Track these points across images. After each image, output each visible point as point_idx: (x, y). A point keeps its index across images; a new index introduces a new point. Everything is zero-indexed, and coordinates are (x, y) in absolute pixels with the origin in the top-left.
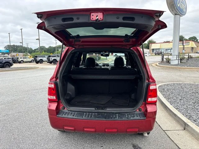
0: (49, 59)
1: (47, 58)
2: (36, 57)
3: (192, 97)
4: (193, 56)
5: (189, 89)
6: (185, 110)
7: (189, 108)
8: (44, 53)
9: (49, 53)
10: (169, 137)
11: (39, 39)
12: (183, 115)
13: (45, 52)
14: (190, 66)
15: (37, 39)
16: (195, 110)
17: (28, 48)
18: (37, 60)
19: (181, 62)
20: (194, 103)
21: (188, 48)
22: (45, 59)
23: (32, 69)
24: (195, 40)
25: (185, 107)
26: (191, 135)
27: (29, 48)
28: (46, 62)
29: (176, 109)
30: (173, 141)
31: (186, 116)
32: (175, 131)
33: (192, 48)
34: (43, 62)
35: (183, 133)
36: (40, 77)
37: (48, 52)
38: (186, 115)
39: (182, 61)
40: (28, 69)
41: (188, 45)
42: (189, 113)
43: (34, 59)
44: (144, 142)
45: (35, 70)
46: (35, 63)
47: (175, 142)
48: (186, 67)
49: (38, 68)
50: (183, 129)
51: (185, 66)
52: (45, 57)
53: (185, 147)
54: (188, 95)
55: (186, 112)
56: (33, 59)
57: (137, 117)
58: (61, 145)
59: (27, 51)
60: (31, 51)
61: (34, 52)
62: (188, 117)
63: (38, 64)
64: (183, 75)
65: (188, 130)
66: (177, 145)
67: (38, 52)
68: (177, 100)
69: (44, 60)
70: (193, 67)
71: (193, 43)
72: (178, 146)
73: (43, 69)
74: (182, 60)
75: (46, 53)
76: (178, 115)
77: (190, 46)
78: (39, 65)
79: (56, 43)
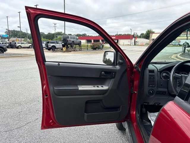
0: (48, 45)
9: (48, 40)
13: (44, 38)
43: (32, 44)
79: (55, 29)
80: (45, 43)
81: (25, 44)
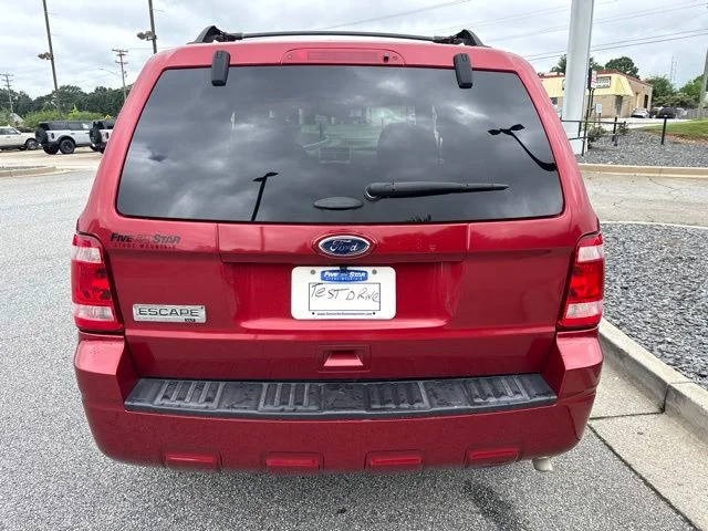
0: (100, 136)
1: (91, 134)
2: (46, 127)
3: (667, 278)
4: (630, 127)
5: (648, 245)
6: (651, 330)
7: (663, 323)
8: (76, 112)
9: (99, 114)
10: (611, 448)
11: (49, 56)
12: (651, 351)
13: (80, 109)
14: (623, 160)
15: (42, 57)
16: (691, 329)
17: (12, 92)
18: (50, 139)
19: (589, 147)
20: (680, 302)
21: (605, 97)
22: (81, 136)
23: (26, 173)
24: (626, 70)
25: (648, 316)
26: (693, 436)
27: (15, 94)
28: (89, 149)
29: (618, 326)
30: (630, 466)
31: (662, 354)
32: (627, 421)
33: (619, 99)
34: (76, 149)
35: (658, 425)
36: (63, 206)
37: (92, 111)
38: (660, 350)
39: (594, 144)
40: (10, 174)
41: (604, 87)
42: (670, 343)
43: (37, 135)
44: (515, 479)
45: (40, 179)
46: (43, 151)
47: (637, 470)
48: (609, 165)
49: (54, 169)
50: (656, 410)
51: (605, 162)
52: (82, 129)
53: (681, 488)
54: (649, 273)
55: (657, 339)
56: (33, 135)
57: (516, 393)
58: (155, 514)
59: (8, 107)
60: (24, 106)
61: (39, 109)
62: (671, 361)
63: (53, 157)
64: (604, 192)
65: (678, 415)
66: (649, 479)
67: (51, 108)
68: (612, 291)
69: (77, 141)
70: (635, 163)
71: (624, 79)
72: (654, 489)
73: (72, 172)
74: (593, 140)
75: (87, 113)
76: (631, 354)
77: (612, 91)
78: (59, 161)
79: (124, 72)
80: (86, 126)
81: (8, 133)
